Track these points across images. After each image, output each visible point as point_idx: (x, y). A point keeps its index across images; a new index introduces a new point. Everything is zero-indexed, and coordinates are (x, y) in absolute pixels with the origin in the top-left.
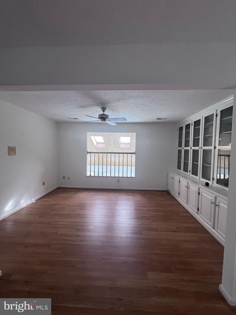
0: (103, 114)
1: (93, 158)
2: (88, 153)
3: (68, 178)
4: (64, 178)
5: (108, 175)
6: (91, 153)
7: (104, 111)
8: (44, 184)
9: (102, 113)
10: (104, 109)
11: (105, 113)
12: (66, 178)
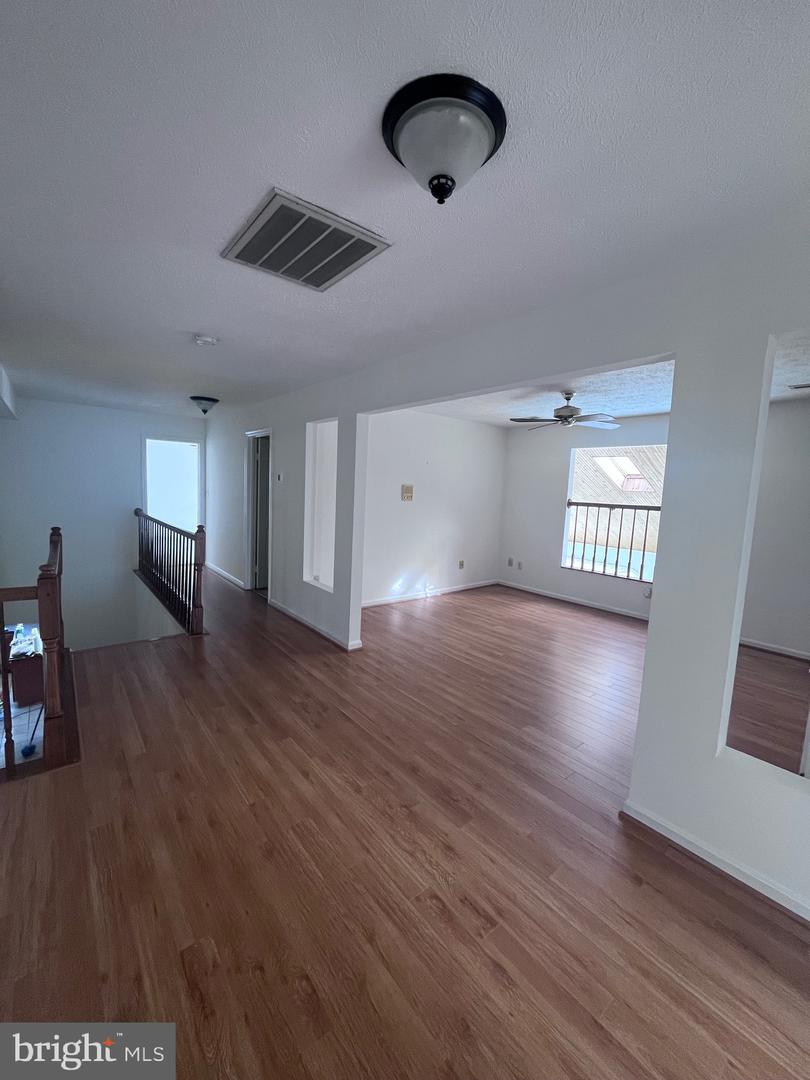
0: (567, 407)
1: (582, 519)
2: (570, 504)
3: (520, 564)
4: (510, 563)
5: (632, 576)
6: (577, 504)
7: (568, 399)
8: (461, 565)
9: (564, 403)
10: (568, 396)
11: (572, 403)
12: (515, 563)
